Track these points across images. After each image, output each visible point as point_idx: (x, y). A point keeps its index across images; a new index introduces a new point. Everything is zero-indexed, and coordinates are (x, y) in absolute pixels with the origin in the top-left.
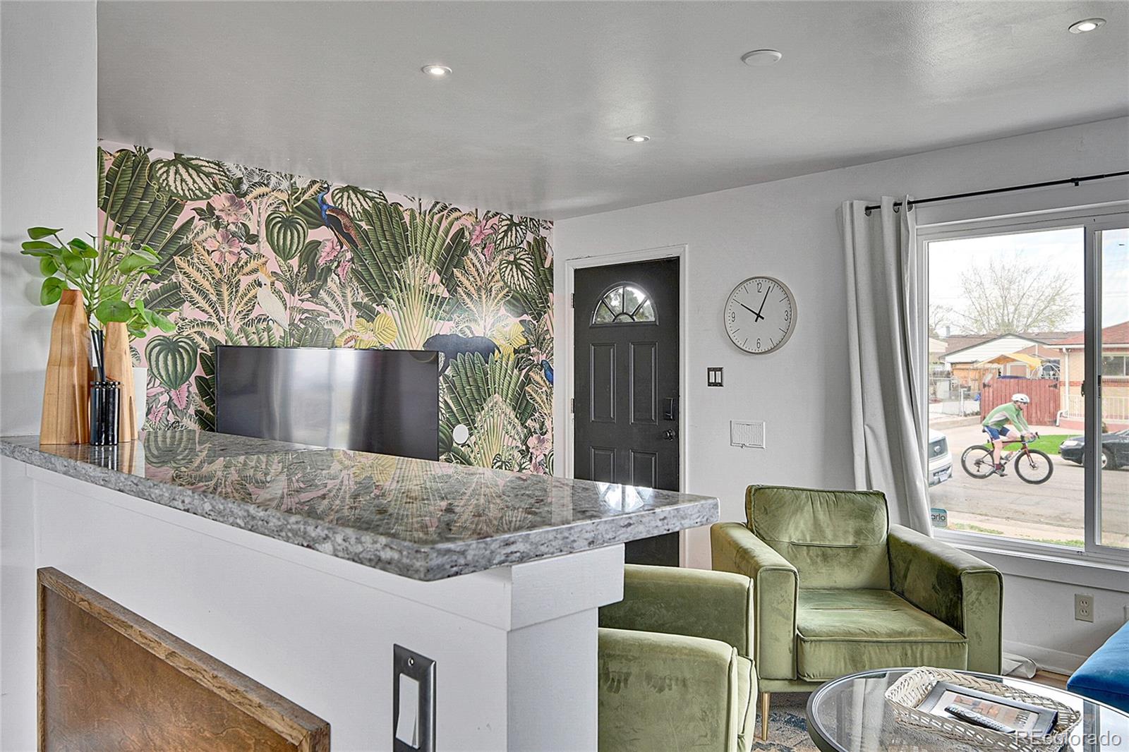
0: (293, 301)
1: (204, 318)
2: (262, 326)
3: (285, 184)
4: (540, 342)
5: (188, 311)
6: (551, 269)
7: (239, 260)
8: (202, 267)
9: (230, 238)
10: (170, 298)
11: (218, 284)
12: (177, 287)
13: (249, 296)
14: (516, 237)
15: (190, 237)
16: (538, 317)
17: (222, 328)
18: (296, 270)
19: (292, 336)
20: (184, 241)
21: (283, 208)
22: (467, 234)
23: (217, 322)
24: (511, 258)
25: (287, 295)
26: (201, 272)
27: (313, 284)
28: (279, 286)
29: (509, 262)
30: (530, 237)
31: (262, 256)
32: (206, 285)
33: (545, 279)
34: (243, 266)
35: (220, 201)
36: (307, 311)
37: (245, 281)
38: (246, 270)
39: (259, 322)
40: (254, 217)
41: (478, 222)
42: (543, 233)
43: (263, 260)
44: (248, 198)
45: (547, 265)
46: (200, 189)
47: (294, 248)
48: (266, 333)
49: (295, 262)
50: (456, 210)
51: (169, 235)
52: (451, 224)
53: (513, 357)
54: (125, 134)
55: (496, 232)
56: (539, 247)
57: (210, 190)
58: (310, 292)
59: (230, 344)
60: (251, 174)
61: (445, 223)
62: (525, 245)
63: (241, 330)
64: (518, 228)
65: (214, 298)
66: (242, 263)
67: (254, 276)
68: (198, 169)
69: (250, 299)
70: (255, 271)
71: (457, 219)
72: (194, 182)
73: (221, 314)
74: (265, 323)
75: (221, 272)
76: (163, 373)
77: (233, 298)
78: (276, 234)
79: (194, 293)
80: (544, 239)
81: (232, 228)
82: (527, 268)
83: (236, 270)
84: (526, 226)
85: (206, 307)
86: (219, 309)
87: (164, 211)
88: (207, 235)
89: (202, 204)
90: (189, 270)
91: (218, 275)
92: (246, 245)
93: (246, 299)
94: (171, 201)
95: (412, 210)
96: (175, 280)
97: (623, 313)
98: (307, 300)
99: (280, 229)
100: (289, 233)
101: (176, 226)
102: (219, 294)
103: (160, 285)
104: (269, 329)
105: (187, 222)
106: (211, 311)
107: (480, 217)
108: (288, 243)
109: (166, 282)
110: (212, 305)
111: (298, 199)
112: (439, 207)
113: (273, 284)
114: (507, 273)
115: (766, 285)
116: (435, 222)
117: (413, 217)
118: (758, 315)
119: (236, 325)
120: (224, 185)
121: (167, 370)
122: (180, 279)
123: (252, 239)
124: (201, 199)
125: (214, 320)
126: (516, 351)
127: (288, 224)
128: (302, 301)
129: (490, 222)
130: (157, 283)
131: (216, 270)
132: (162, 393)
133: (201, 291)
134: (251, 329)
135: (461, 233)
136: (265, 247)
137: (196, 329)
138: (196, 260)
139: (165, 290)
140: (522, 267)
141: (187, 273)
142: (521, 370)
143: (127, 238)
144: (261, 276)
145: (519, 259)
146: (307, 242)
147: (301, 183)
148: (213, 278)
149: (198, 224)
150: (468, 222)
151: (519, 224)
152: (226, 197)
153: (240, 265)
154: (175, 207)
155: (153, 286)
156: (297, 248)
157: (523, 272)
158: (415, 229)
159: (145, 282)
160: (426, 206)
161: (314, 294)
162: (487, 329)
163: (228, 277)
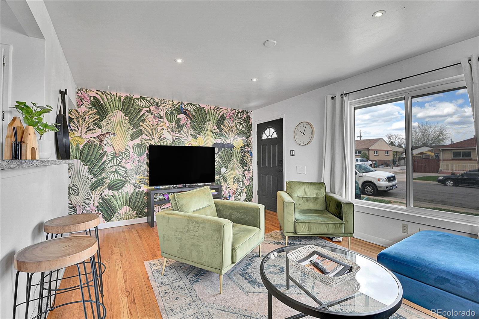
0: (174, 134)
1: (148, 138)
2: (164, 140)
3: (171, 103)
4: (248, 145)
5: (144, 136)
6: (251, 125)
7: (158, 123)
8: (148, 125)
9: (155, 117)
10: (140, 133)
11: (152, 129)
12: (141, 130)
13: (161, 132)
14: (240, 116)
15: (144, 117)
16: (247, 138)
17: (153, 141)
18: (174, 126)
19: (173, 143)
20: (143, 119)
21: (170, 109)
22: (225, 115)
23: (152, 139)
24: (239, 122)
25: (171, 132)
27: (179, 129)
28: (169, 130)
29: (238, 123)
30: (245, 116)
31: (164, 122)
32: (149, 130)
33: (250, 128)
35: (153, 108)
36: (177, 136)
37: (160, 129)
38: (160, 126)
39: (163, 139)
40: (162, 112)
41: (228, 112)
42: (249, 115)
43: (165, 123)
44: (160, 107)
45: (250, 123)
46: (147, 105)
47: (173, 120)
48: (165, 142)
49: (174, 124)
50: (221, 109)
51: (139, 117)
52: (220, 113)
53: (239, 149)
54: (127, 92)
55: (234, 114)
56: (248, 119)
57: (150, 105)
58: (178, 131)
59: (155, 145)
60: (161, 100)
61: (218, 112)
62: (243, 118)
63: (159, 141)
64: (241, 113)
65: (151, 133)
67: (162, 127)
68: (146, 100)
69: (161, 134)
70: (163, 126)
71: (222, 111)
72: (145, 103)
73: (153, 137)
74: (165, 140)
76: (137, 153)
77: (156, 133)
78: (168, 116)
79: (145, 132)
80: (249, 116)
81: (156, 115)
82: (244, 124)
83: (157, 126)
84: (244, 113)
85: (149, 135)
86: (152, 136)
87: (137, 111)
88: (149, 117)
89: (148, 109)
90: (144, 126)
91: (152, 127)
92: (160, 119)
93: (160, 133)
94: (139, 108)
95: (208, 109)
96: (140, 129)
97: (269, 136)
98: (177, 133)
99: (169, 115)
100: (172, 116)
101: (141, 115)
102: (152, 132)
103: (136, 130)
104: (166, 141)
105: (143, 114)
106: (150, 137)
107: (229, 110)
108: (172, 118)
109: (138, 129)
110: (150, 135)
111: (174, 107)
112: (216, 108)
113: (167, 129)
114: (237, 126)
115: (305, 124)
116: (215, 112)
117: (208, 111)
118: (304, 134)
119: (157, 140)
120: (154, 104)
121: (138, 152)
122: (142, 128)
123: (162, 118)
124: (147, 107)
125: (151, 139)
126: (240, 147)
127: (172, 113)
128: (176, 134)
129: (232, 112)
130: (135, 129)
131: (152, 126)
132: (137, 158)
133: (147, 131)
134: (161, 141)
135: (223, 115)
136: (165, 120)
137: (146, 141)
138: (146, 123)
139: (137, 131)
140: (242, 124)
141: (143, 127)
142: (242, 153)
143: (127, 118)
144: (164, 127)
145: (241, 122)
146: (177, 118)
147: (175, 103)
148: (151, 128)
149: (147, 114)
150: (225, 112)
151: (241, 112)
152: (154, 107)
153: (158, 124)
154: (140, 110)
155: (134, 130)
156: (174, 120)
157: (243, 125)
158: (209, 114)
159: (132, 129)
160: (212, 107)
161: (179, 132)
162: (231, 141)
163: (155, 128)
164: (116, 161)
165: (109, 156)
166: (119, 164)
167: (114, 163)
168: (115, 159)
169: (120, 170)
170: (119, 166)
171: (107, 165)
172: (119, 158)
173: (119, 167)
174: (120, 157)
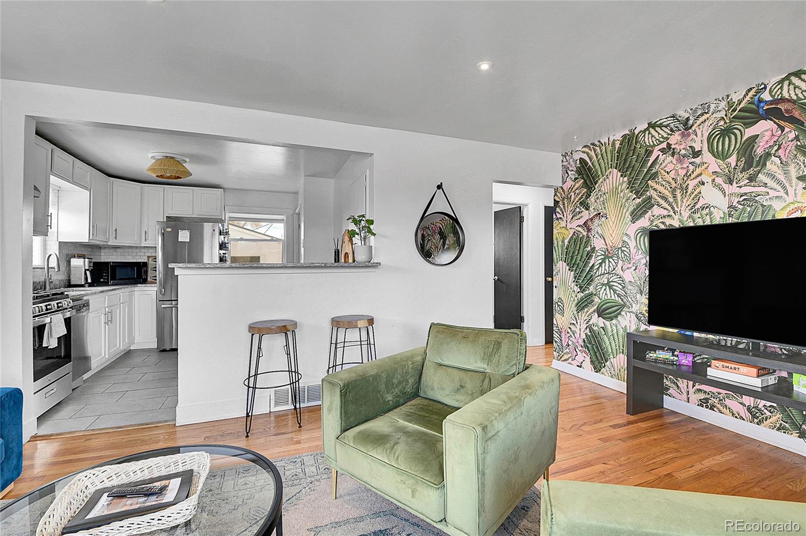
0: (734, 189)
1: (665, 213)
2: (704, 212)
3: (723, 104)
5: (656, 211)
7: (688, 172)
8: (664, 183)
9: (681, 159)
10: (647, 205)
11: (673, 191)
12: (650, 198)
13: (695, 193)
15: (657, 167)
17: (676, 217)
18: (733, 165)
19: (730, 215)
20: (654, 171)
21: (722, 123)
23: (673, 214)
25: (726, 186)
26: (664, 186)
27: (751, 171)
28: (719, 180)
31: (704, 163)
32: (666, 193)
34: (690, 174)
35: (675, 139)
36: (746, 194)
37: (692, 184)
38: (693, 176)
39: (703, 209)
40: (698, 139)
43: (707, 165)
44: (693, 128)
46: (662, 137)
47: (732, 148)
48: (708, 216)
49: (732, 160)
51: (646, 170)
54: (624, 127)
57: (668, 134)
58: (748, 179)
59: (682, 226)
60: (695, 111)
63: (690, 217)
65: (671, 200)
66: (690, 172)
67: (699, 179)
68: (661, 126)
69: (696, 195)
70: (700, 175)
72: (659, 134)
73: (676, 209)
74: (708, 209)
75: (676, 183)
76: (643, 247)
77: (684, 197)
78: (716, 144)
79: (659, 200)
81: (683, 152)
83: (685, 178)
85: (667, 206)
86: (675, 206)
87: (643, 157)
88: (668, 162)
89: (664, 145)
90: (656, 186)
91: (674, 185)
92: (693, 160)
93: (693, 196)
94: (646, 151)
96: (649, 195)
98: (746, 185)
99: (719, 139)
100: (727, 139)
101: (649, 164)
102: (675, 197)
103: (641, 199)
104: (710, 214)
105: (655, 159)
106: (669, 208)
108: (726, 146)
109: (644, 197)
110: (670, 205)
111: (734, 110)
113: (713, 180)
119: (686, 214)
120: (677, 127)
121: (645, 246)
122: (652, 193)
123: (697, 154)
124: (663, 142)
125: (672, 213)
127: (726, 132)
128: (741, 187)
130: (639, 198)
131: (673, 182)
132: (642, 258)
133: (665, 198)
134: (696, 216)
136: (707, 156)
137: (661, 220)
138: (660, 180)
139: (643, 201)
141: (656, 189)
143: (626, 179)
144: (704, 178)
146: (744, 139)
147: (735, 98)
148: (671, 188)
149: (662, 157)
152: (680, 135)
153: (688, 174)
154: (649, 153)
155: (638, 201)
156: (735, 148)
159: (634, 199)
161: (752, 179)
163: (681, 185)
164: (609, 264)
165: (598, 256)
166: (612, 271)
167: (605, 269)
168: (607, 260)
169: (614, 282)
170: (613, 274)
171: (597, 271)
172: (613, 260)
173: (612, 277)
174: (614, 258)
